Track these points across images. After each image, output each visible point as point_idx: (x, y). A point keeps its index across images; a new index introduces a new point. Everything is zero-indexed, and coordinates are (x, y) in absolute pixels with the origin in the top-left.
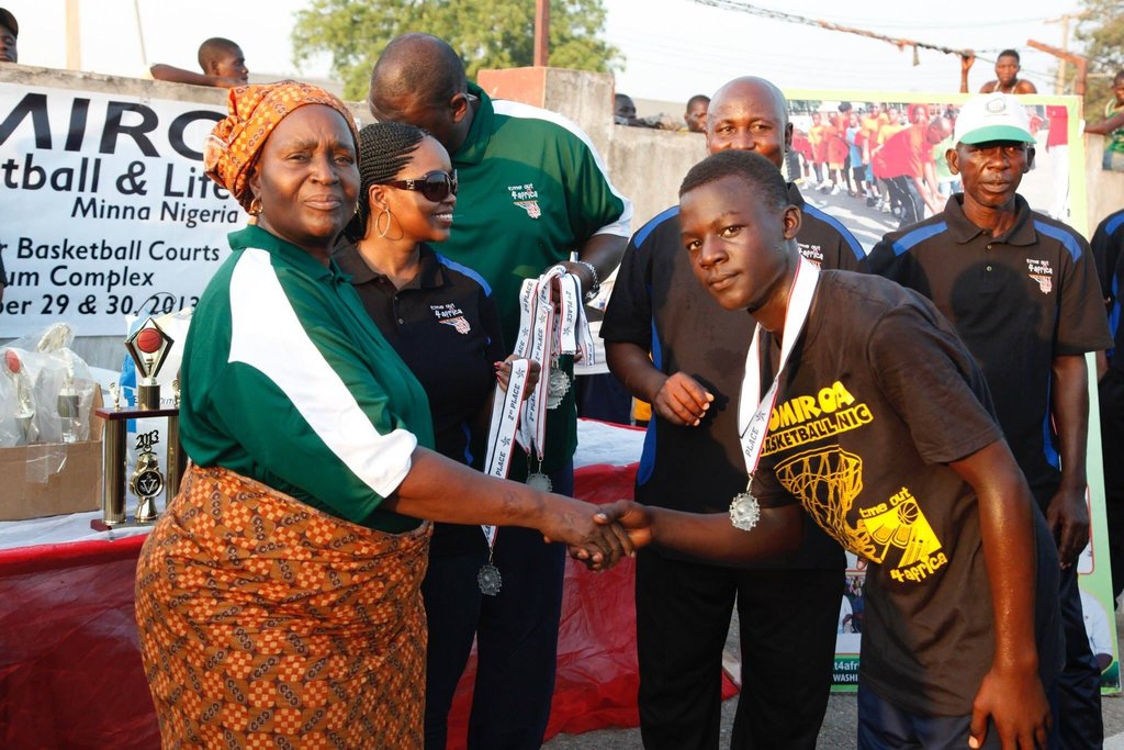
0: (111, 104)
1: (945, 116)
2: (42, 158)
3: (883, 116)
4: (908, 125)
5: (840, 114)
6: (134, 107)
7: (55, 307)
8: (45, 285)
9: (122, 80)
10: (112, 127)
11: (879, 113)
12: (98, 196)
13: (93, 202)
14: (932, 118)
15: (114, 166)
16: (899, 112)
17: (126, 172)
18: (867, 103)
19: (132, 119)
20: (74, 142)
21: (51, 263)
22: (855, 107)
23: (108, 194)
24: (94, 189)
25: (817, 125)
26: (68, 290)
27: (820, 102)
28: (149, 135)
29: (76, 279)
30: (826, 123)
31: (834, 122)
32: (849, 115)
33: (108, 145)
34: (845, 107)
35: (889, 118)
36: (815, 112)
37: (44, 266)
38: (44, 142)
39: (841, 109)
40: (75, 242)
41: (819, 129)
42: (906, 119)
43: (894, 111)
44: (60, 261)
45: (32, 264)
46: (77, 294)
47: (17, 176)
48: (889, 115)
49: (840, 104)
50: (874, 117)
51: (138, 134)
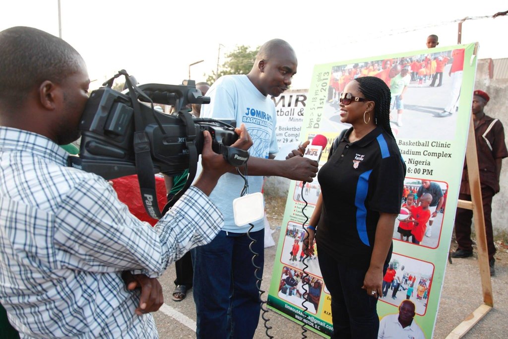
0: (297, 96)
1: (399, 64)
2: (283, 109)
3: (371, 67)
4: (381, 70)
5: (353, 69)
6: (302, 96)
7: (285, 141)
8: (284, 137)
9: (300, 90)
10: (297, 101)
11: (369, 66)
12: (294, 117)
13: (293, 118)
14: (393, 65)
15: (297, 109)
16: (379, 65)
17: (299, 111)
18: (365, 63)
19: (301, 98)
20: (289, 105)
21: (285, 132)
22: (360, 65)
23: (296, 116)
24: (293, 115)
25: (343, 75)
26: (288, 138)
27: (346, 65)
28: (305, 102)
29: (290, 135)
30: (347, 74)
31: (350, 73)
32: (356, 69)
33: (296, 105)
34: (356, 66)
35: (373, 68)
36: (344, 70)
37: (283, 132)
38: (284, 106)
39: (354, 67)
40: (289, 127)
41: (343, 77)
42: (381, 67)
43: (376, 65)
44: (286, 131)
45: (281, 132)
46: (290, 138)
47: (279, 113)
48: (373, 67)
49: (354, 65)
50: (367, 69)
51: (302, 102)
